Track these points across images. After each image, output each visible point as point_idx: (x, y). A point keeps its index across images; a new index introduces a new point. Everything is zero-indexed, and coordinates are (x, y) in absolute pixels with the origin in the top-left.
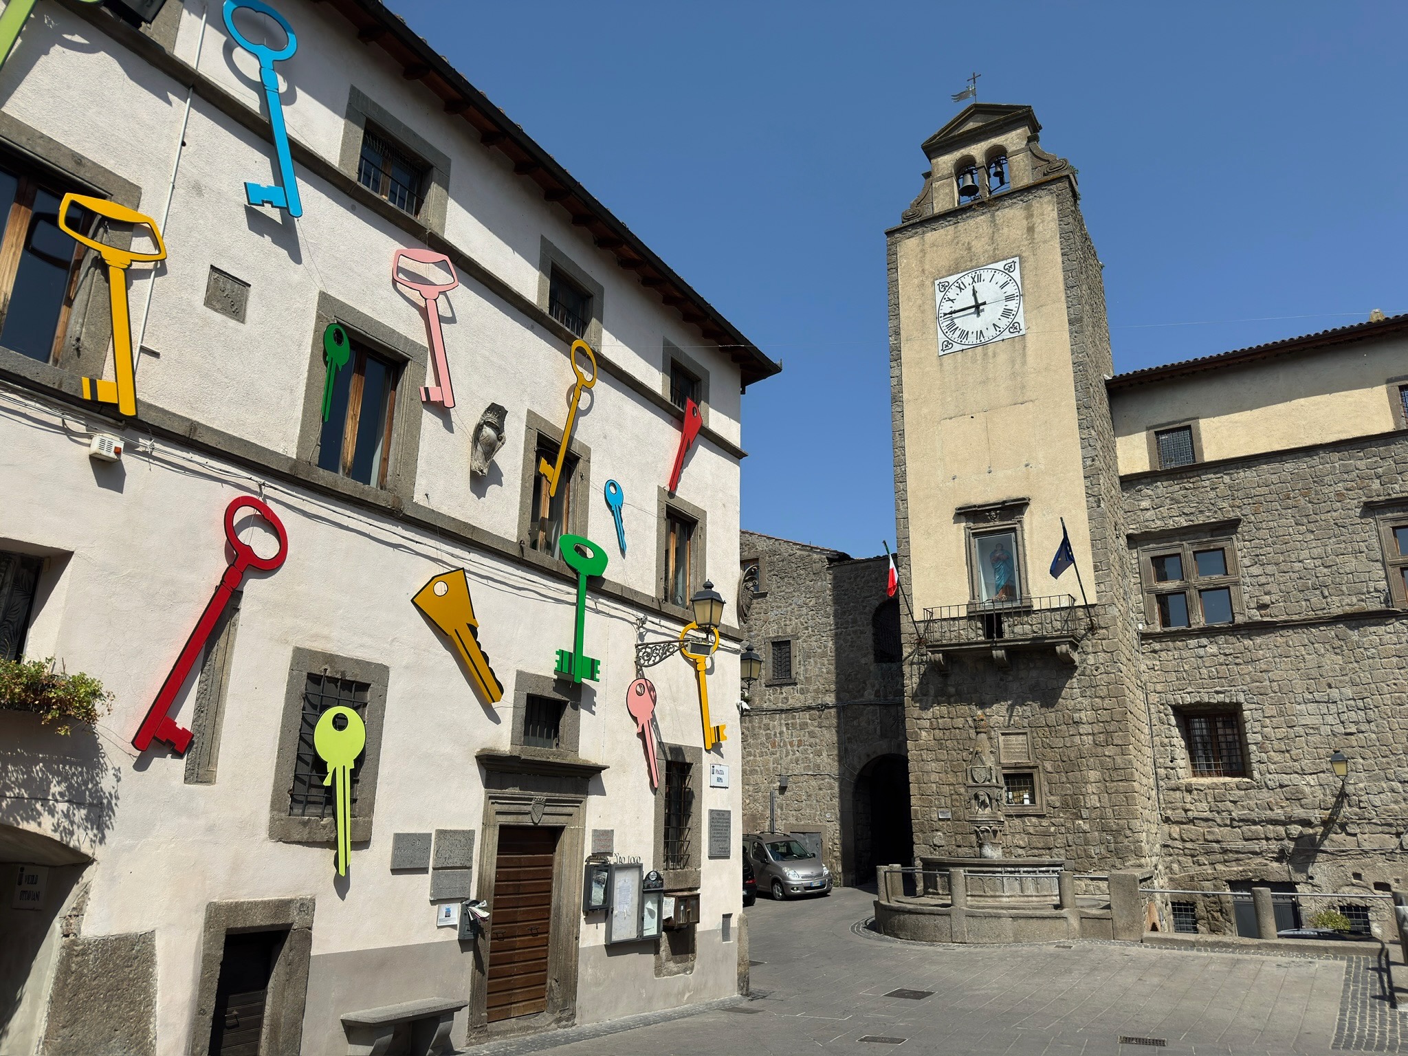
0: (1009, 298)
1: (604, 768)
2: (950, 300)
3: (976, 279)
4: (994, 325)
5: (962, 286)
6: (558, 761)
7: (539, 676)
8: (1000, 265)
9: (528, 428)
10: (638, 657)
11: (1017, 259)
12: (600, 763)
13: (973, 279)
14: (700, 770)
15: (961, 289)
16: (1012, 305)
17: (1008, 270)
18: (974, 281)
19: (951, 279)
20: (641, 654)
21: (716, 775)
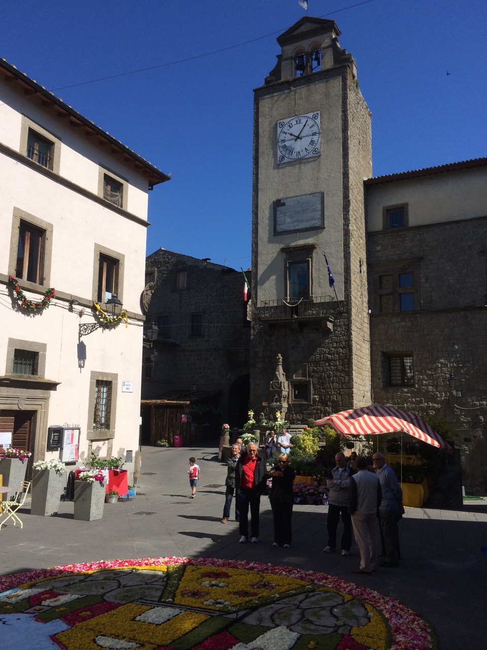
0: (314, 134)
1: (59, 384)
2: (284, 133)
3: (298, 122)
4: (306, 149)
5: (291, 126)
6: (32, 380)
7: (22, 341)
8: (311, 115)
9: (14, 216)
10: (80, 331)
11: (319, 112)
12: (57, 381)
13: (297, 121)
14: (116, 384)
15: (290, 127)
16: (315, 138)
17: (315, 117)
18: (297, 123)
19: (286, 121)
20: (82, 329)
21: (126, 387)
